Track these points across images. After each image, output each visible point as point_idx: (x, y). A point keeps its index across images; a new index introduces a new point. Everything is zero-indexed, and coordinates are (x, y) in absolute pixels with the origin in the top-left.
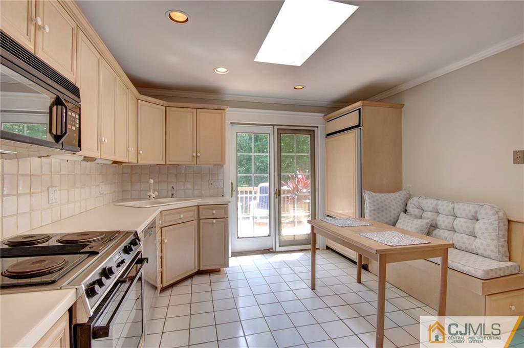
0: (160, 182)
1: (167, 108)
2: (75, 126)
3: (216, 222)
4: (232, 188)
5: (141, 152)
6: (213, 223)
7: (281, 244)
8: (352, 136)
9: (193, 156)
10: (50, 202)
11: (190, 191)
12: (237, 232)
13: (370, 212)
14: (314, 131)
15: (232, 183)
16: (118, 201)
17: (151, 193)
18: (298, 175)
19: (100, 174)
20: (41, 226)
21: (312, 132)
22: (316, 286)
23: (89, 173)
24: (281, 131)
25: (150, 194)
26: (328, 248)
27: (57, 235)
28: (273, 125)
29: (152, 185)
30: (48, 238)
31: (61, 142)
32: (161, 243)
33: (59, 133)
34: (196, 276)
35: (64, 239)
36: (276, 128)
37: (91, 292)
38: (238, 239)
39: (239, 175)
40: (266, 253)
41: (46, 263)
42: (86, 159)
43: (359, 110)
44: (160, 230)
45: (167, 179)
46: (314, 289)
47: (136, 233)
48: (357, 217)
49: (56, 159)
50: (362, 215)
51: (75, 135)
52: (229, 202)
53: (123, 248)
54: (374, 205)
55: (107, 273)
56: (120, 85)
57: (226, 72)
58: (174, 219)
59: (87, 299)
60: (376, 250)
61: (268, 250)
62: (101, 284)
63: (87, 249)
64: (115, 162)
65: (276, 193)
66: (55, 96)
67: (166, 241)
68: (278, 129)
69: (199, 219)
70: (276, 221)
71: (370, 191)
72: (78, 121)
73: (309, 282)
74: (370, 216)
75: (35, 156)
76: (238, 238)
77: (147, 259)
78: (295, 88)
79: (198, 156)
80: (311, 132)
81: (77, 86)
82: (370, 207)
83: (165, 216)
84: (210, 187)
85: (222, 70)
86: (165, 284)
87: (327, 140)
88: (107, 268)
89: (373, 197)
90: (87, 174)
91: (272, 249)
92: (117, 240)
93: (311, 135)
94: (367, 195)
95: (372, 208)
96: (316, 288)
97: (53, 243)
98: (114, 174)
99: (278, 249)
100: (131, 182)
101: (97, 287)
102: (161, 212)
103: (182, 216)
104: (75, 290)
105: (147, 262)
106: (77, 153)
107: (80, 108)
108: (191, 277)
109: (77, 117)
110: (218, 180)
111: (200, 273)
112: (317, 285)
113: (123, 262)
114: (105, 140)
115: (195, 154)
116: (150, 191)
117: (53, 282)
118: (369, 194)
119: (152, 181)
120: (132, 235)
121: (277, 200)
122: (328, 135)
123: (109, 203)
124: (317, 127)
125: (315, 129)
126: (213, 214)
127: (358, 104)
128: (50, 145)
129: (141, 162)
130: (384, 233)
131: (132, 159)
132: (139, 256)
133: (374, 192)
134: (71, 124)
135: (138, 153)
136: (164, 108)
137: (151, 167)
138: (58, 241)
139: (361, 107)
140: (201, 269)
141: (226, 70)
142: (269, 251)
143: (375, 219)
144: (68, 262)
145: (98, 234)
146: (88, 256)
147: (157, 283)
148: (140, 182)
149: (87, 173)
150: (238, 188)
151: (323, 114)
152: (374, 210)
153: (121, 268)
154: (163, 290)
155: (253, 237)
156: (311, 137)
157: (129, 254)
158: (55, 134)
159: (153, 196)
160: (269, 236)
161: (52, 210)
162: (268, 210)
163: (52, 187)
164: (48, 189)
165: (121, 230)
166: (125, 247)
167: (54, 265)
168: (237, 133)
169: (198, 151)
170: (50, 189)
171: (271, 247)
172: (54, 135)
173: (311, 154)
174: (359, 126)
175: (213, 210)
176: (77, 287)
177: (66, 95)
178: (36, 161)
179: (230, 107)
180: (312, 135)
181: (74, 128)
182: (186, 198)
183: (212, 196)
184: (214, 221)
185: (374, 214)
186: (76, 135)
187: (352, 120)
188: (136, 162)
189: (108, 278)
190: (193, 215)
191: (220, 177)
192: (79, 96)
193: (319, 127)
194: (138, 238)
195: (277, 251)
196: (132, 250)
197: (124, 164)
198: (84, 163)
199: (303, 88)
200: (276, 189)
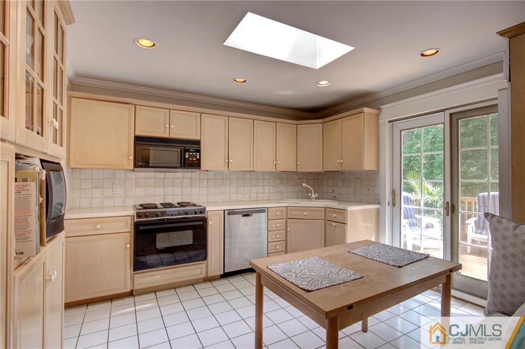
1: (324, 124)
2: (196, 158)
7: (454, 286)
9: (339, 163)
10: (221, 192)
15: (394, 191)
19: (276, 179)
24: (457, 117)
25: (310, 194)
28: (443, 111)
32: (286, 229)
36: (447, 113)
44: (284, 220)
56: (260, 124)
65: (446, 208)
68: (451, 114)
69: (326, 220)
72: (198, 156)
78: (422, 55)
79: (342, 163)
83: (290, 210)
84: (368, 193)
85: (324, 83)
102: (286, 207)
103: (305, 213)
110: (375, 186)
115: (339, 161)
121: (449, 218)
126: (334, 217)
135: (297, 164)
136: (321, 124)
141: (327, 82)
159: (313, 196)
161: (222, 196)
163: (223, 185)
164: (220, 186)
168: (401, 131)
169: (342, 157)
175: (335, 213)
183: (369, 203)
184: (334, 224)
188: (296, 170)
190: (319, 215)
191: (377, 183)
192: (199, 145)
199: (438, 51)
200: (448, 203)
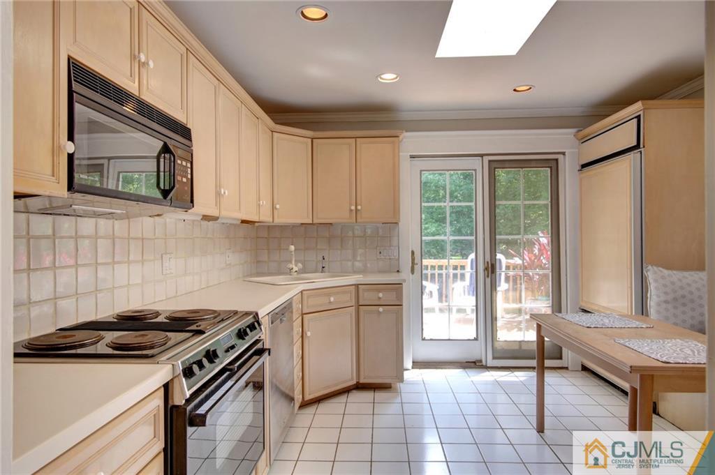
0: (306, 249)
1: (314, 140)
2: (186, 177)
3: (384, 311)
4: (413, 260)
5: (278, 206)
6: (379, 313)
7: (496, 355)
8: (624, 166)
9: (351, 210)
10: (164, 273)
11: (350, 264)
12: (422, 329)
13: (658, 304)
14: (557, 160)
15: (413, 253)
16: (251, 275)
17: (293, 265)
18: (541, 239)
19: (226, 238)
20: (154, 303)
21: (554, 162)
22: (545, 428)
23: (211, 236)
24: (494, 165)
25: (291, 266)
26: (584, 368)
27: (166, 311)
28: (482, 156)
29: (293, 253)
30: (157, 314)
31: (169, 197)
32: (302, 337)
33: (167, 188)
34: (354, 391)
35: (173, 315)
36: (486, 159)
37: (188, 373)
38: (424, 341)
39: (424, 238)
40: (470, 368)
41: (148, 337)
42: (206, 218)
43: (638, 117)
44: (301, 318)
45: (317, 246)
46: (543, 432)
47: (257, 314)
48: (634, 314)
49: (171, 218)
50: (643, 310)
51: (186, 188)
52: (405, 281)
53: (237, 331)
54: (666, 293)
55: (211, 356)
56: (246, 115)
57: (397, 78)
58: (320, 302)
59: (184, 379)
60: (631, 367)
61: (474, 362)
62: (200, 365)
63: (194, 327)
64: (243, 222)
65: (486, 269)
66: (162, 143)
67: (309, 334)
68: (490, 161)
69: (359, 305)
70: (487, 316)
71: (658, 265)
72: (189, 171)
73: (534, 421)
74: (658, 312)
75: (145, 216)
76: (424, 339)
77: (269, 350)
78: (515, 90)
79: (359, 210)
80: (552, 164)
81: (188, 126)
82: (658, 296)
83: (308, 297)
84: (379, 257)
85: (389, 77)
86: (308, 397)
87: (582, 175)
88: (212, 349)
89: (663, 277)
90: (208, 238)
91: (481, 361)
92: (231, 321)
93: (551, 167)
94: (651, 274)
95: (663, 298)
96: (545, 431)
97: (160, 319)
98: (246, 238)
99: (491, 362)
100: (268, 250)
101: (195, 368)
102: (302, 292)
103: (332, 299)
104: (170, 366)
105: (269, 355)
106: (190, 211)
107: (192, 155)
108: (346, 391)
109: (189, 165)
110: (390, 246)
111: (360, 387)
112: (546, 426)
113: (233, 347)
114: (225, 193)
115: (353, 208)
116: (291, 262)
117: (152, 356)
118: (655, 273)
119: (292, 248)
120: (251, 316)
121: (488, 280)
122: (584, 166)
123: (239, 278)
124: (564, 154)
125: (560, 157)
126: (380, 298)
127: (637, 107)
128: (157, 202)
129: (278, 221)
130: (666, 341)
131: (265, 217)
132: (259, 346)
133: (668, 268)
134: (180, 175)
135: (273, 208)
136: (310, 140)
137: (294, 226)
138: (166, 318)
139: (641, 113)
140: (362, 381)
141: (395, 76)
142: (475, 364)
143: (667, 318)
144: (171, 338)
145: (210, 312)
146: (193, 335)
147: (294, 393)
148: (280, 249)
149: (208, 236)
150: (423, 260)
151: (574, 130)
152: (666, 302)
153: (229, 354)
154: (305, 405)
155: (449, 340)
156: (551, 171)
157: (244, 339)
158: (162, 188)
159: (295, 269)
160: (476, 339)
161: (166, 283)
162: (474, 298)
163: (166, 253)
164: (162, 257)
165: (239, 309)
166: (240, 330)
167: (156, 340)
168: (421, 171)
169: (359, 202)
170: (164, 256)
171: (478, 358)
172: (162, 190)
173: (551, 202)
174: (637, 146)
175: (380, 292)
176: (173, 363)
177: (175, 140)
178: (148, 221)
179: (407, 131)
180: (554, 168)
181: (184, 180)
182: (344, 273)
183: (381, 272)
184: (381, 309)
185: (667, 310)
186: (188, 188)
187: (625, 136)
188: (272, 220)
189: (211, 361)
190: (349, 299)
191: (395, 242)
192: (190, 140)
193: (566, 154)
194: (258, 322)
195: (488, 365)
196: (248, 335)
197: (257, 224)
198: (205, 223)
199: (530, 88)
200: (488, 262)
